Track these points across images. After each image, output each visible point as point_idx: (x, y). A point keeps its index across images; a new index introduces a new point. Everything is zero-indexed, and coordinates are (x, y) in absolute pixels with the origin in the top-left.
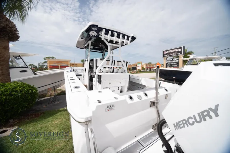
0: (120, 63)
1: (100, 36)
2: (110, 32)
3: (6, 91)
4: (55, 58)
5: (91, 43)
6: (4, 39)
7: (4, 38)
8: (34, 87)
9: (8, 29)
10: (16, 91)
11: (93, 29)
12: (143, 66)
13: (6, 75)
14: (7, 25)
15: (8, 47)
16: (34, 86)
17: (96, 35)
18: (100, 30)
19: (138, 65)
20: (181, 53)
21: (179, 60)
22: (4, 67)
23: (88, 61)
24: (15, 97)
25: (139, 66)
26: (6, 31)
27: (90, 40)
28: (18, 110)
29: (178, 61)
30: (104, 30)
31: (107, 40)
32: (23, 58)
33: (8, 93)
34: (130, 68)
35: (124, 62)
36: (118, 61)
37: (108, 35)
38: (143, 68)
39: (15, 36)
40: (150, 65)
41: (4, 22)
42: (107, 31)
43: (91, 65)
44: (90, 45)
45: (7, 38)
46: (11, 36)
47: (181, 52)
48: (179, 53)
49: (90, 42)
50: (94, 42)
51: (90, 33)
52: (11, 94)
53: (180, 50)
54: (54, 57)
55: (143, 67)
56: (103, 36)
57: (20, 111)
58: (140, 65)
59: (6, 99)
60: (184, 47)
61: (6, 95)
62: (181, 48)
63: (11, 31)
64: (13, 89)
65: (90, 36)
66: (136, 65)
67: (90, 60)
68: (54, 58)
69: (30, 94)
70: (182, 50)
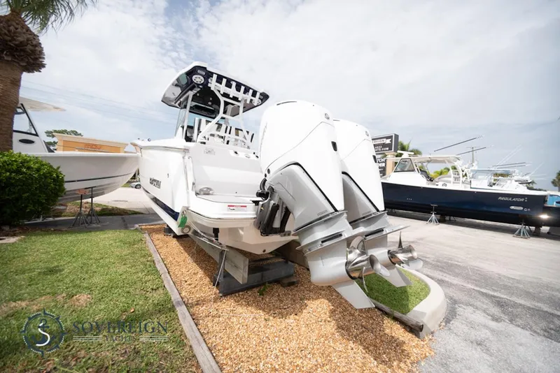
0: (240, 131)
1: (209, 85)
2: (224, 81)
3: (10, 164)
4: (80, 134)
5: (194, 95)
6: (17, 65)
7: (18, 63)
8: (59, 170)
10: (29, 168)
11: (199, 71)
14: (28, 40)
15: (19, 80)
16: (58, 168)
17: (202, 82)
18: (209, 75)
20: (390, 149)
21: (385, 162)
22: (4, 119)
23: (183, 127)
24: (26, 178)
26: (24, 51)
27: (191, 89)
28: (26, 207)
29: (383, 165)
30: (215, 76)
31: (219, 91)
32: (29, 111)
33: (15, 167)
35: (248, 132)
36: (236, 129)
37: (221, 83)
41: (24, 33)
42: (220, 79)
43: (188, 135)
44: (190, 99)
45: (25, 64)
46: (31, 61)
47: (389, 146)
48: (387, 149)
49: (191, 94)
50: (198, 95)
51: (194, 77)
52: (18, 171)
53: (388, 141)
54: (79, 132)
56: (213, 84)
57: (30, 209)
59: (10, 178)
60: (397, 136)
61: (9, 171)
62: (390, 137)
63: (34, 52)
65: (192, 82)
67: (188, 127)
69: (54, 179)
70: (391, 141)
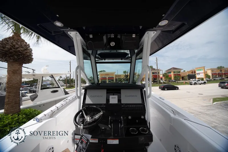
12: (207, 72)
13: (12, 104)
19: (197, 72)
25: (199, 74)
34: (185, 76)
38: (207, 76)
40: (221, 71)
55: (206, 74)
58: (202, 71)
66: (195, 72)
68: (104, 71)
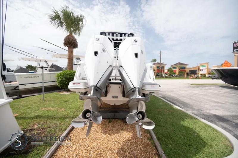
9: (73, 41)
11: (103, 34)
14: (73, 39)
15: (73, 51)
25: (202, 70)
26: (72, 43)
33: (71, 74)
39: (76, 45)
59: (69, 77)
61: (69, 75)
63: (74, 42)
64: (73, 73)
66: (199, 68)
